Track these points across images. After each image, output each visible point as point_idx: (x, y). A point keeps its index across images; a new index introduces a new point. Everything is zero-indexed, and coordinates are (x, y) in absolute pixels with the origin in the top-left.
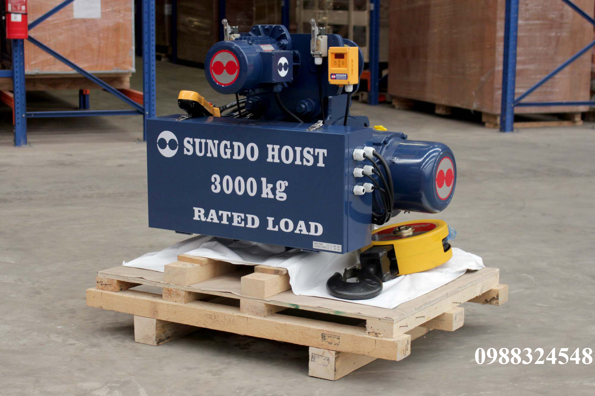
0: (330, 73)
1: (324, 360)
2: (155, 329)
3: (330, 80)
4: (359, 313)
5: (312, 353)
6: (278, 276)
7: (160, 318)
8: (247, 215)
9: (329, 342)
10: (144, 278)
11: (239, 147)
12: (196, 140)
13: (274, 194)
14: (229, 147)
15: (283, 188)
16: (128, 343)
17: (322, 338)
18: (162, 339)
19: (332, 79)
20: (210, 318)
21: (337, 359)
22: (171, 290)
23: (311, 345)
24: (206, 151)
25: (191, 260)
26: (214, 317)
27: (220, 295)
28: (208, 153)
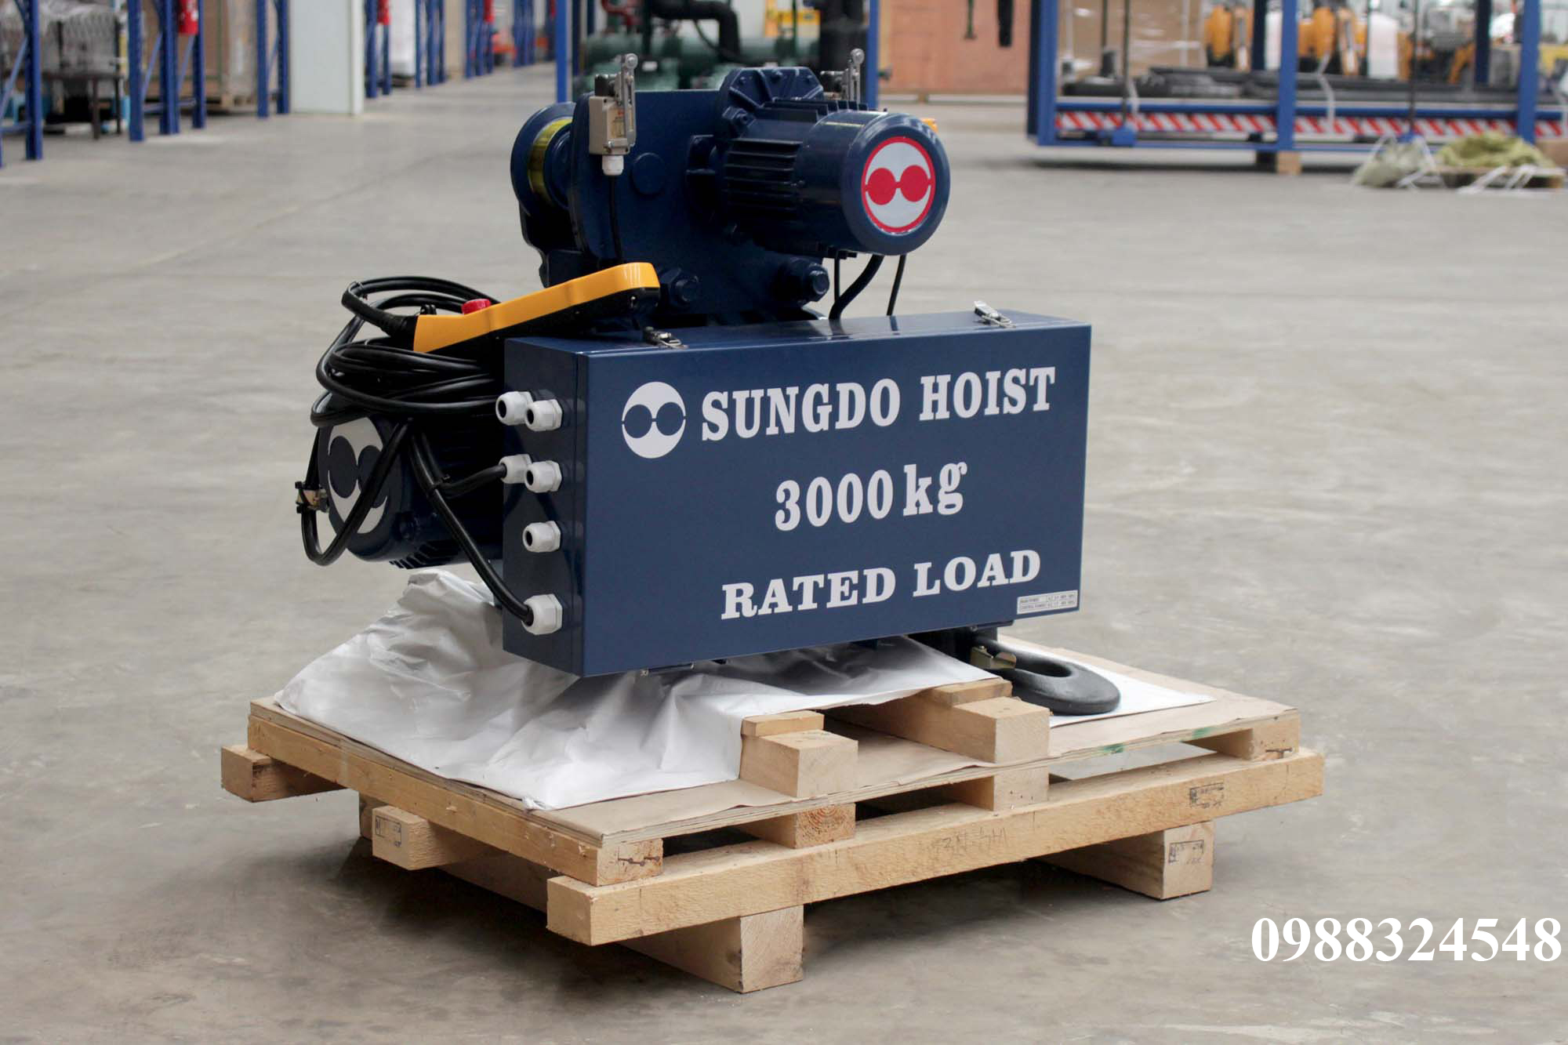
1: (1194, 848)
5: (1171, 844)
7: (814, 898)
8: (866, 572)
9: (1203, 804)
20: (945, 847)
22: (818, 813)
23: (1169, 825)
24: (765, 422)
25: (793, 723)
26: (956, 839)
27: (946, 783)
28: (768, 426)
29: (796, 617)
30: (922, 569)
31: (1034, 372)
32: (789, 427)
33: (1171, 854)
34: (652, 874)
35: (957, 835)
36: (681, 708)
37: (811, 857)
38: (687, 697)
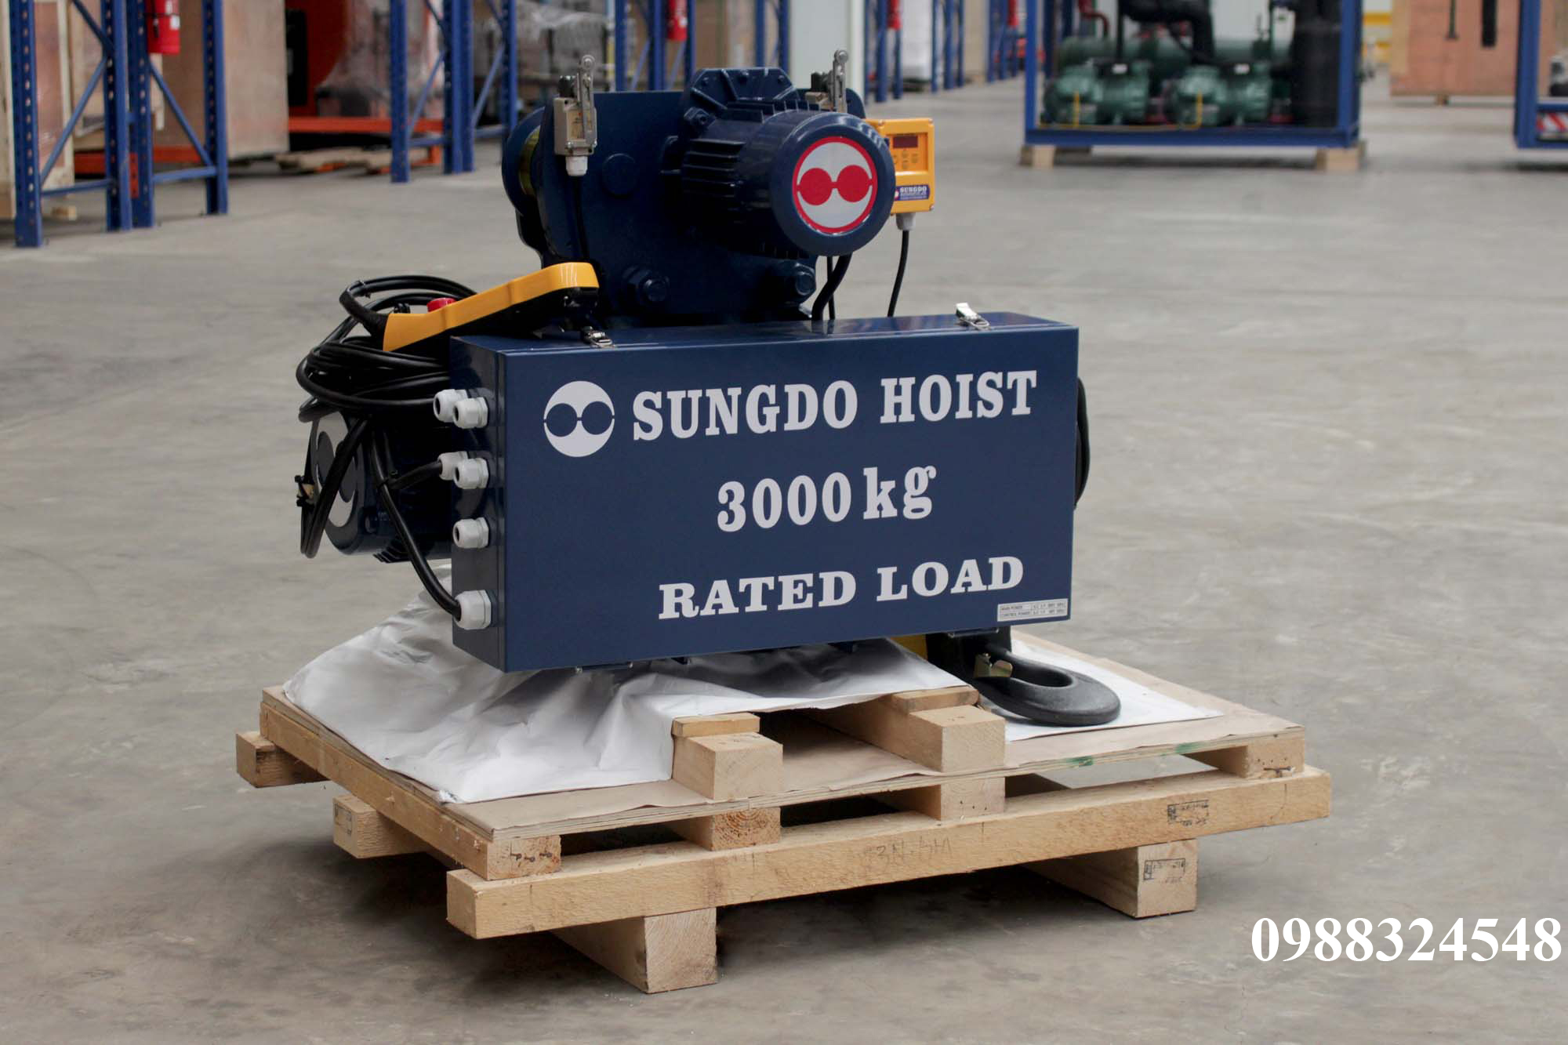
1: (1174, 867)
2: (713, 936)
4: (1227, 736)
5: (1146, 861)
7: (728, 901)
8: (822, 575)
11: (802, 396)
12: (670, 395)
13: (899, 504)
14: (772, 400)
15: (923, 485)
17: (1169, 815)
22: (738, 816)
23: (1143, 842)
24: (704, 422)
25: (727, 725)
26: (892, 848)
27: (885, 790)
28: (708, 426)
29: (743, 619)
30: (887, 574)
31: (1012, 376)
32: (732, 428)
33: (1146, 872)
34: (548, 870)
35: (892, 843)
36: (627, 707)
37: (724, 860)
38: (634, 697)
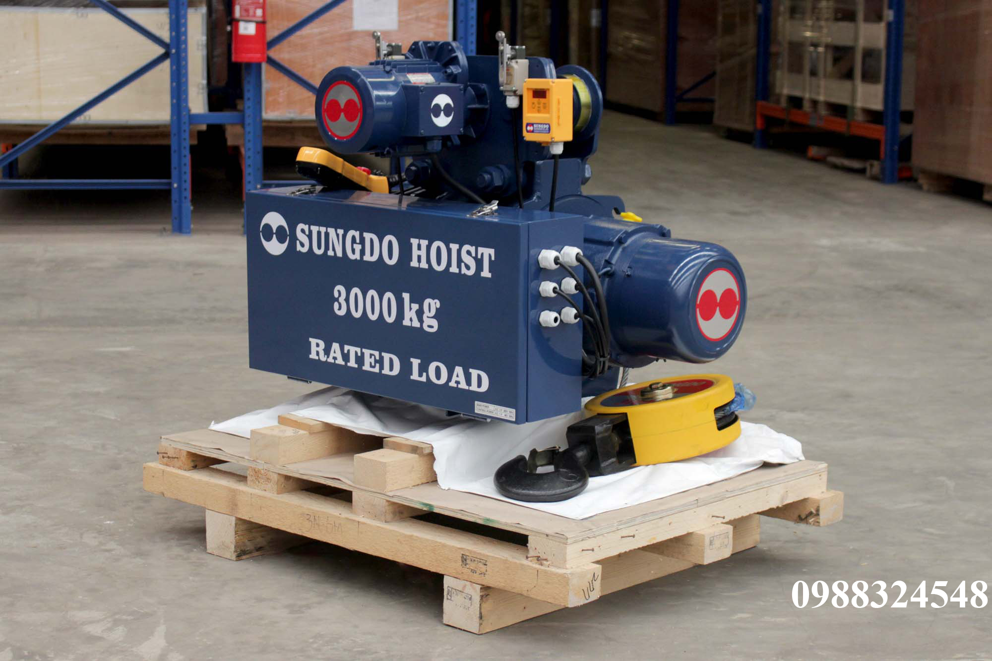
0: (525, 121)
1: (465, 598)
2: (234, 533)
3: (525, 133)
4: (518, 524)
5: (448, 587)
6: (416, 456)
7: (240, 516)
8: (383, 354)
9: (472, 569)
10: (223, 449)
11: (372, 241)
12: (312, 227)
13: (421, 320)
14: (358, 241)
15: (433, 312)
16: (195, 555)
17: (463, 561)
18: (248, 550)
19: (528, 131)
20: (308, 519)
21: (484, 599)
22: (258, 471)
23: (447, 573)
26: (313, 518)
33: (448, 594)
